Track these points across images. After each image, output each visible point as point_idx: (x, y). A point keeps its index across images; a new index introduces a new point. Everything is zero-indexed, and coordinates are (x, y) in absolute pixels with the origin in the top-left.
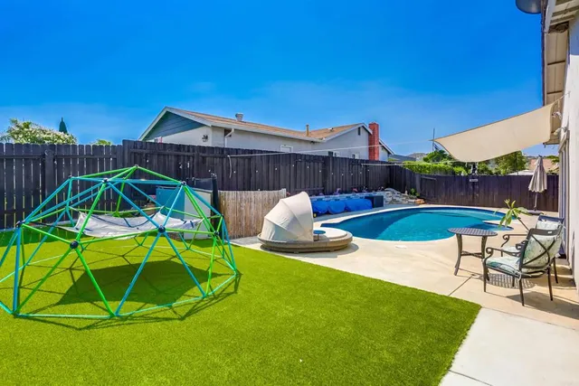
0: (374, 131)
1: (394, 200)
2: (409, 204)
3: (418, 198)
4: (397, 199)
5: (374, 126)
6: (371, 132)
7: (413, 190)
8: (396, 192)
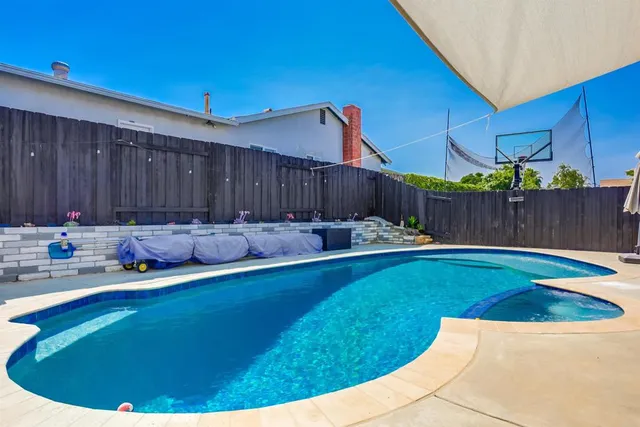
0: (351, 118)
1: (380, 237)
2: (403, 244)
3: (422, 232)
4: (386, 235)
5: (352, 111)
6: (346, 120)
7: (413, 220)
8: (384, 223)
